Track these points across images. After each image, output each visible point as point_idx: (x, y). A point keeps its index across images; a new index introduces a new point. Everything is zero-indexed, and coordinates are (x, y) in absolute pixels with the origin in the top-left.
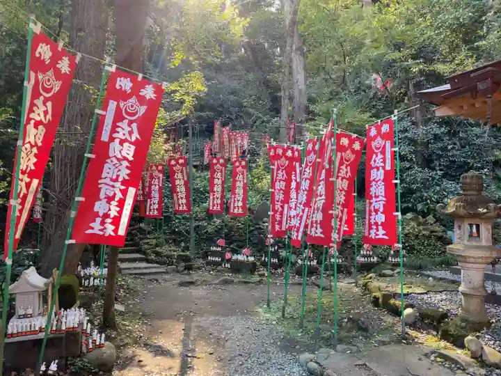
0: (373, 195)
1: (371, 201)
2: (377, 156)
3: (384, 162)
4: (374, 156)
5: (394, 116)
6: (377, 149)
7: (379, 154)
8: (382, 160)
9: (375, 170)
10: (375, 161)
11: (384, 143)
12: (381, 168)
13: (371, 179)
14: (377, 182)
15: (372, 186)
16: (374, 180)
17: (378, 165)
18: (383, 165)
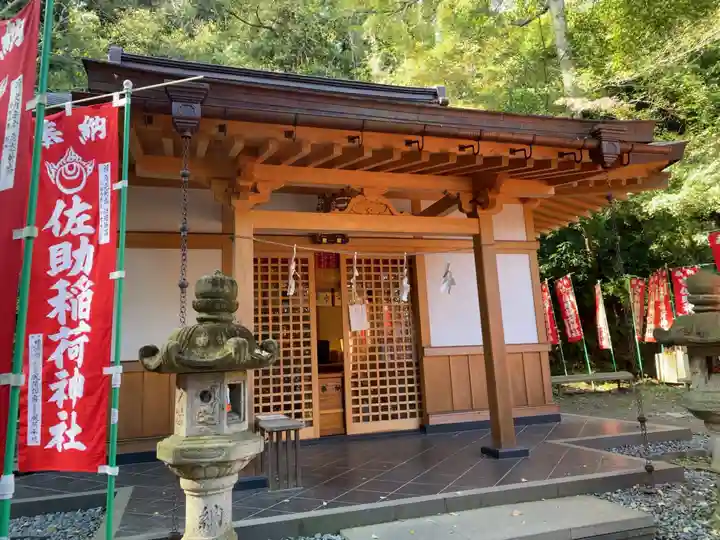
0: (62, 320)
1: (54, 338)
2: (69, 205)
3: (95, 222)
4: (60, 205)
5: (122, 96)
6: (69, 184)
7: (76, 200)
8: (87, 217)
9: (67, 246)
10: (63, 220)
11: (90, 168)
12: (84, 240)
13: (52, 273)
14: (73, 280)
15: (56, 293)
16: (63, 275)
17: (75, 232)
18: (90, 230)
